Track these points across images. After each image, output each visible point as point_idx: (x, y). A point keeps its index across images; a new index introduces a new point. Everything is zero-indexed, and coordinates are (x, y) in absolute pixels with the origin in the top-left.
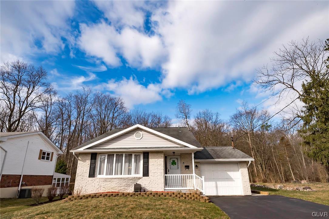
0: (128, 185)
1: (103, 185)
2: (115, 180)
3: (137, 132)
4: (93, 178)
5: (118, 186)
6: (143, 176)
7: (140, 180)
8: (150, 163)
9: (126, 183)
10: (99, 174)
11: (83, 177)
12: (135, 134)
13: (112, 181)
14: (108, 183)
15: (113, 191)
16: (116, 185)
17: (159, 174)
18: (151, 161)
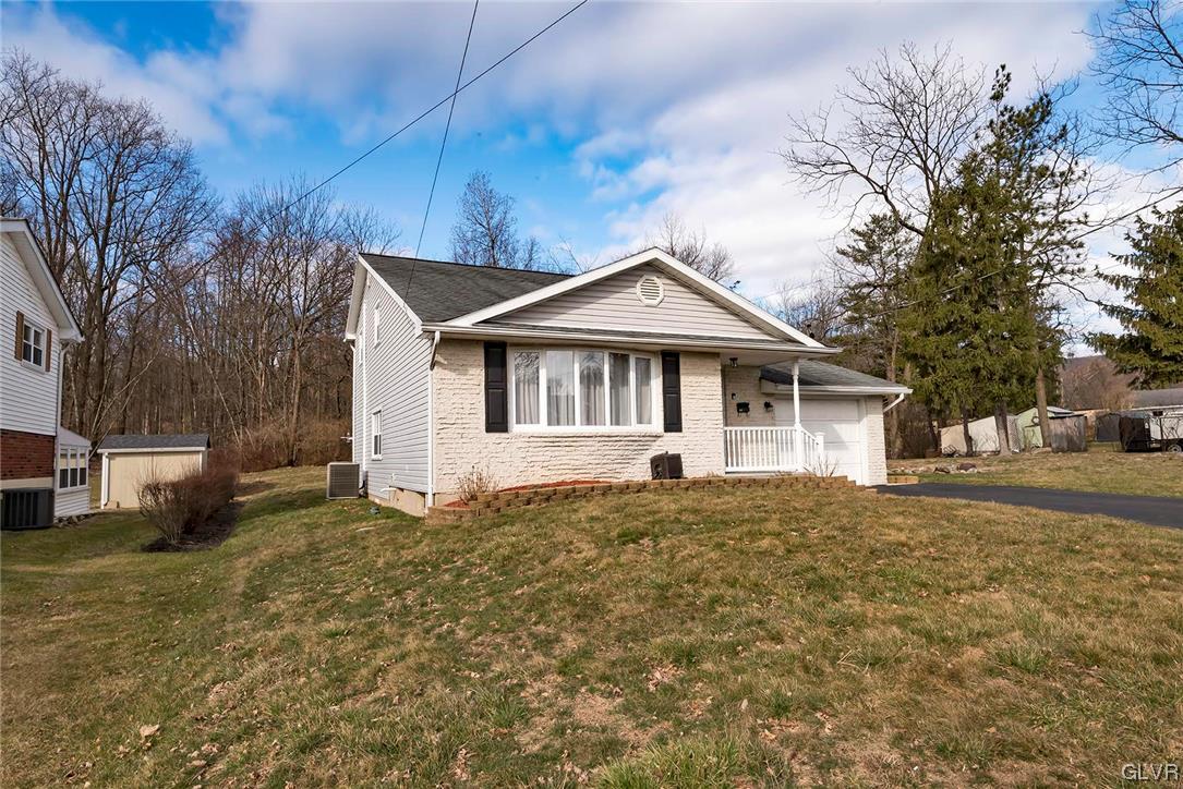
0: (626, 460)
1: (542, 458)
2: (590, 442)
3: (646, 277)
4: (504, 435)
5: (597, 461)
6: (665, 431)
7: (657, 443)
8: (682, 388)
9: (621, 452)
10: (518, 422)
11: (463, 431)
12: (639, 285)
13: (578, 444)
14: (562, 453)
15: (576, 477)
16: (589, 459)
17: (709, 424)
18: (686, 381)
